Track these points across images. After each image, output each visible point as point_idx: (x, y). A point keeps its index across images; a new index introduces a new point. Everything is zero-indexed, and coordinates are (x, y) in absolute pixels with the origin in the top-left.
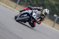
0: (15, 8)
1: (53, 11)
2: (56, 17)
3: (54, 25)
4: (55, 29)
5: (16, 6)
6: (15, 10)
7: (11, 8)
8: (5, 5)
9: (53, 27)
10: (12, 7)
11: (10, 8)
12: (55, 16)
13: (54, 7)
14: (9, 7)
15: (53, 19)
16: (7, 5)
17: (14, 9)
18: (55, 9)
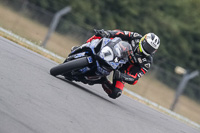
0: (43, 45)
1: (173, 54)
2: (181, 76)
3: (176, 101)
4: (179, 116)
5: (47, 38)
6: (45, 50)
7: (32, 44)
8: (10, 33)
9: (172, 109)
10: (33, 41)
11: (29, 43)
12: (180, 70)
13: (175, 41)
14: (24, 40)
15: (172, 82)
16: (16, 33)
17: (40, 48)
18: (180, 48)
